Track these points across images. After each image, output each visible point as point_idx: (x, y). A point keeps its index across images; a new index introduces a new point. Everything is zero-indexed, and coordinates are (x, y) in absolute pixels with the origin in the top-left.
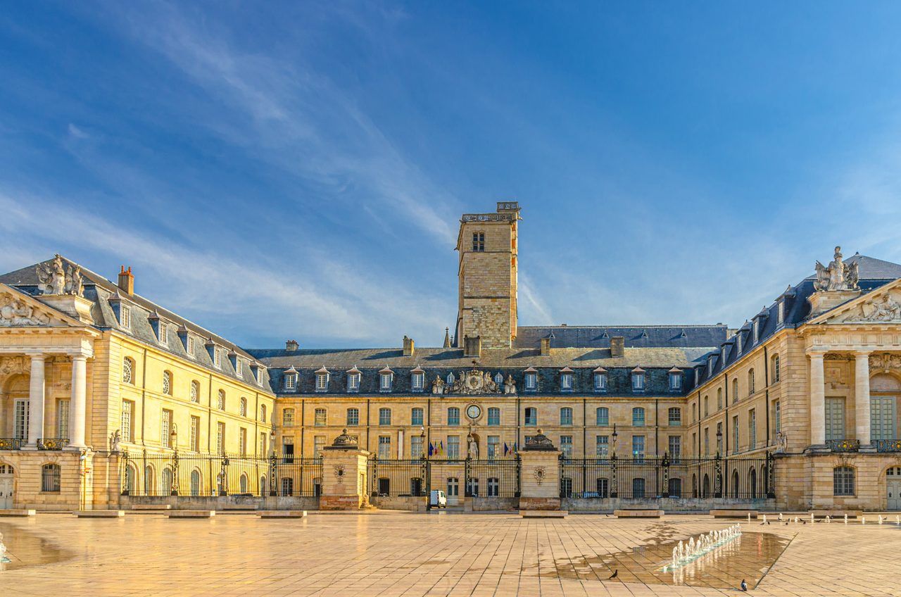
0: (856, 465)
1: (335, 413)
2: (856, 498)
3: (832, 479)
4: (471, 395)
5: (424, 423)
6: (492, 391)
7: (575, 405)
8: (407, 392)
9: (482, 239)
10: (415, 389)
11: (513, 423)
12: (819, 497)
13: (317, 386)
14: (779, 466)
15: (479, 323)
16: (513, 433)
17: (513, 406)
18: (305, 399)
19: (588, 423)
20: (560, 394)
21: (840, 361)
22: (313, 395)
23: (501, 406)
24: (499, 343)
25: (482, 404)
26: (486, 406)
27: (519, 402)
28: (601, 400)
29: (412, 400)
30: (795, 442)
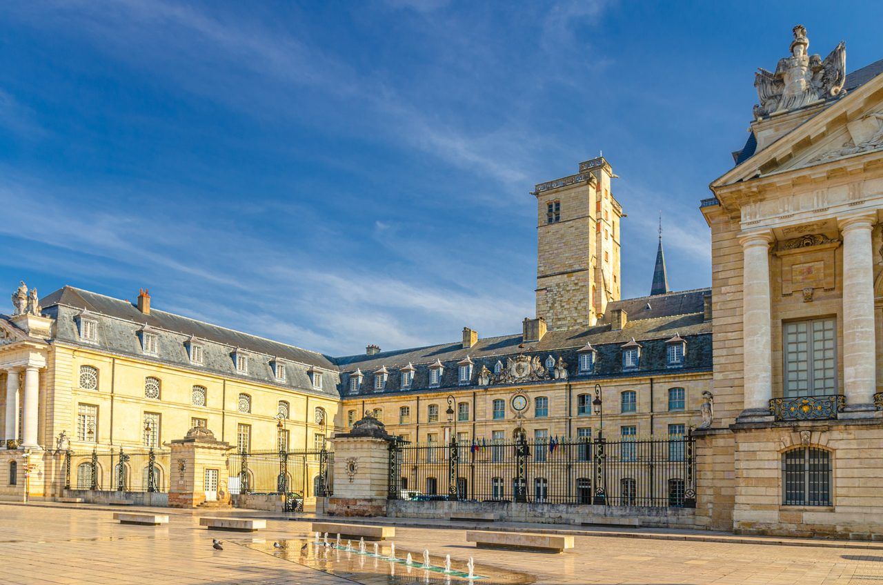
0: (832, 445)
1: (389, 412)
2: (832, 511)
3: (778, 474)
4: (516, 384)
5: (469, 418)
6: (540, 377)
7: (639, 386)
8: (455, 386)
9: (558, 209)
10: (462, 382)
11: (563, 413)
12: (748, 507)
13: (376, 387)
14: (699, 452)
15: (553, 304)
16: (563, 425)
17: (563, 393)
18: (364, 400)
19: (656, 408)
20: (620, 375)
21: (822, 246)
22: (370, 396)
23: (549, 394)
24: (576, 323)
25: (528, 394)
26: (532, 396)
27: (570, 388)
28: (674, 378)
29: (458, 394)
30: (727, 407)
